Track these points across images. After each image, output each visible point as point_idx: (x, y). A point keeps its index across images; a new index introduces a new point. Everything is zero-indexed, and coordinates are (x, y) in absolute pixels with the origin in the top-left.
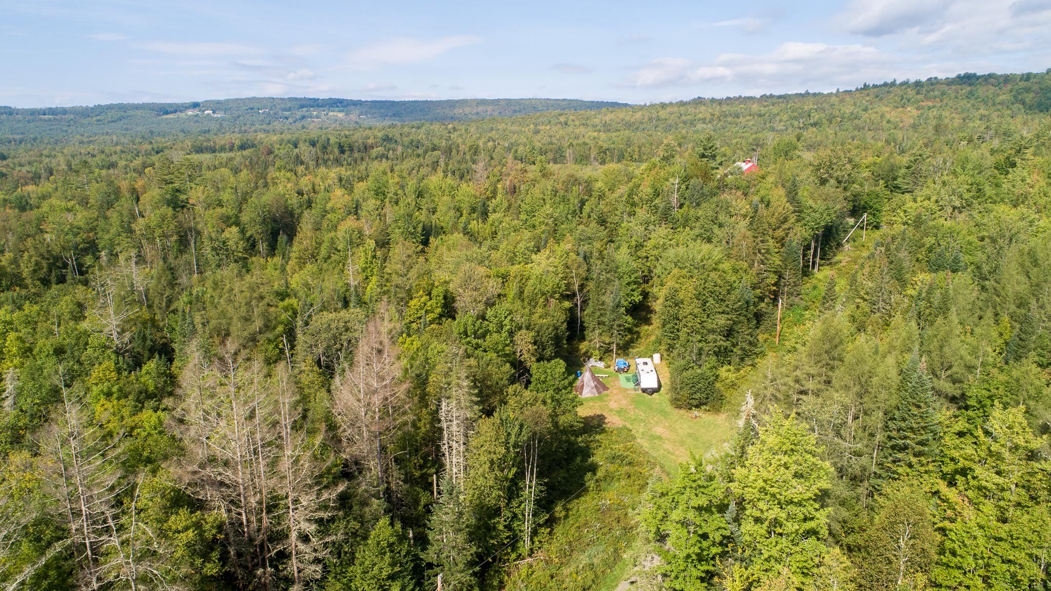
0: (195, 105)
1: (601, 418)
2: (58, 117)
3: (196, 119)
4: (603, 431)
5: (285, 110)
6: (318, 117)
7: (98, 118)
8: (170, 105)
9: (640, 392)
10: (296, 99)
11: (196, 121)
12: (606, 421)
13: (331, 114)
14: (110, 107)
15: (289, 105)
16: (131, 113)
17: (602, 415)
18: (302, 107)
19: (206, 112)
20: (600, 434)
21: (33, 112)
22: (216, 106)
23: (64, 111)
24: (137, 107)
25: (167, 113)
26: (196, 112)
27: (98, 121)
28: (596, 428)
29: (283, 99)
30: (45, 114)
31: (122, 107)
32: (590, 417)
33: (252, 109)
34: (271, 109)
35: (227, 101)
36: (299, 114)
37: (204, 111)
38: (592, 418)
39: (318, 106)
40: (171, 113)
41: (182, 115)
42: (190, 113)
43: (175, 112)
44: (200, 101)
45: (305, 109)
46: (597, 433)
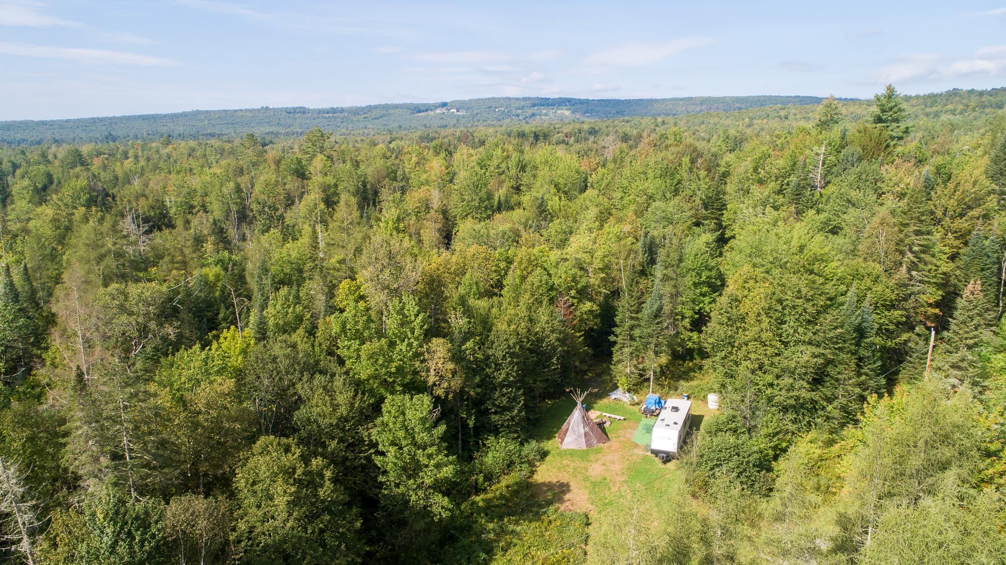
0: (444, 105)
1: (562, 490)
2: (335, 115)
3: (442, 116)
5: (519, 108)
6: (546, 115)
7: (365, 115)
8: (424, 105)
10: (529, 98)
11: (442, 118)
12: (567, 496)
13: (559, 112)
14: (376, 107)
15: (522, 103)
16: (392, 111)
17: (567, 484)
18: (534, 106)
19: (452, 111)
21: (320, 111)
22: (460, 105)
23: (342, 110)
24: (396, 107)
25: (420, 112)
26: (444, 110)
27: (365, 118)
29: (517, 99)
30: (328, 113)
31: (386, 107)
33: (490, 108)
34: (507, 108)
35: (470, 101)
36: (530, 112)
37: (449, 110)
38: (550, 487)
39: (548, 105)
40: (423, 111)
41: (431, 113)
42: (438, 111)
43: (427, 110)
44: (448, 101)
45: (536, 108)
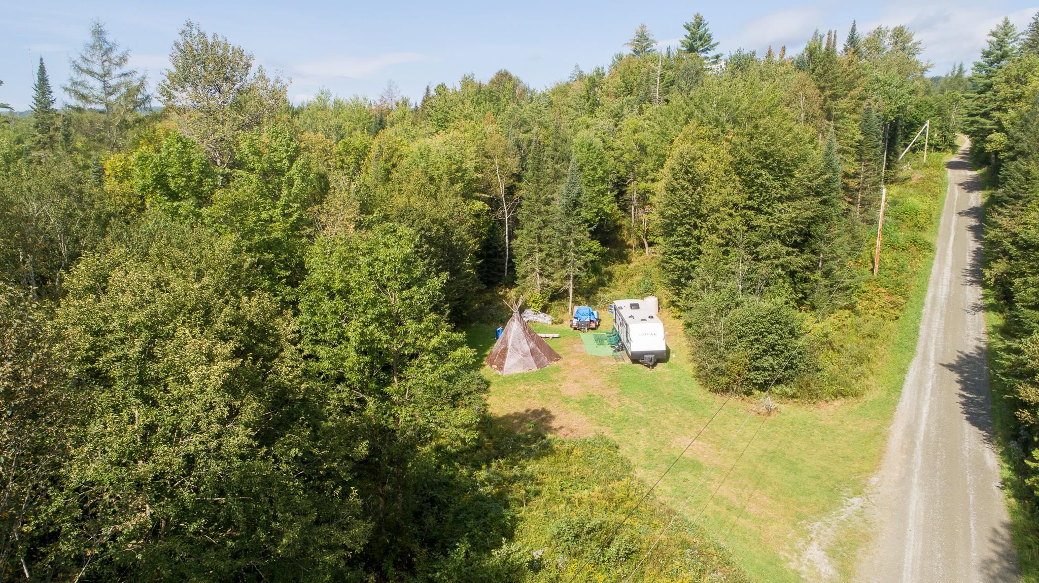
1: (542, 418)
4: (547, 450)
9: (628, 361)
12: (554, 424)
17: (544, 411)
20: (537, 457)
28: (527, 441)
32: (517, 416)
38: (522, 418)
46: (530, 454)
